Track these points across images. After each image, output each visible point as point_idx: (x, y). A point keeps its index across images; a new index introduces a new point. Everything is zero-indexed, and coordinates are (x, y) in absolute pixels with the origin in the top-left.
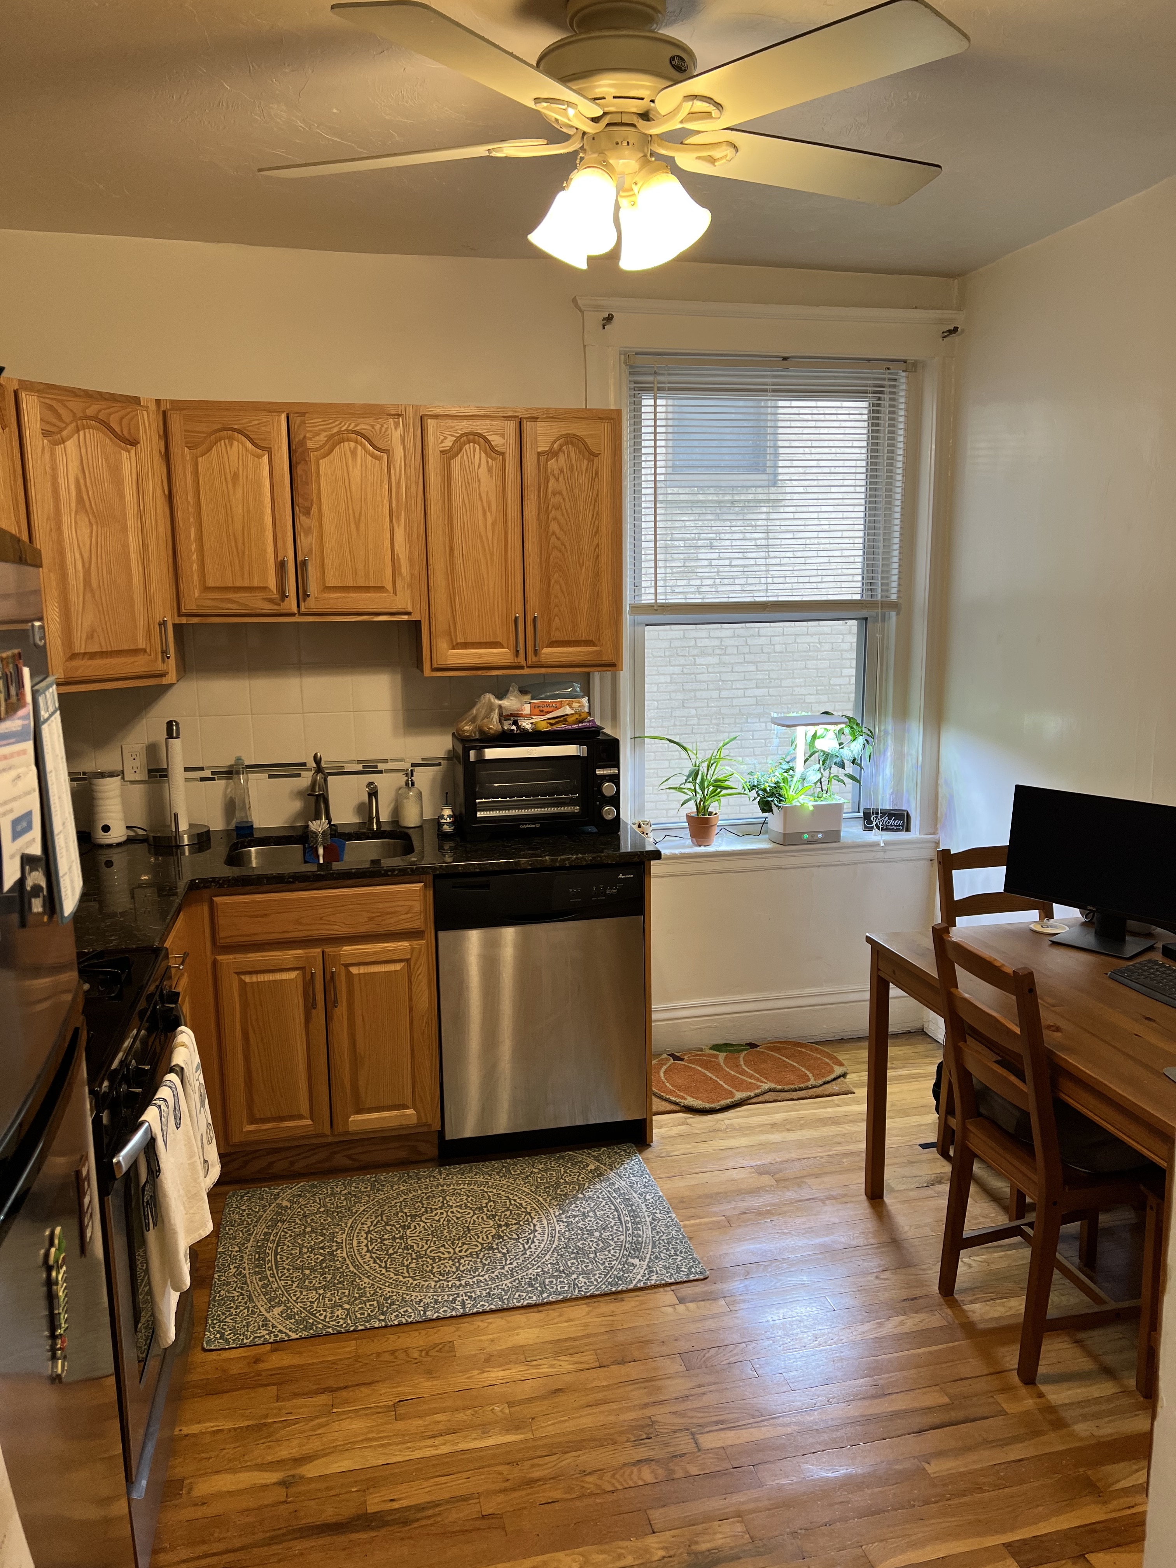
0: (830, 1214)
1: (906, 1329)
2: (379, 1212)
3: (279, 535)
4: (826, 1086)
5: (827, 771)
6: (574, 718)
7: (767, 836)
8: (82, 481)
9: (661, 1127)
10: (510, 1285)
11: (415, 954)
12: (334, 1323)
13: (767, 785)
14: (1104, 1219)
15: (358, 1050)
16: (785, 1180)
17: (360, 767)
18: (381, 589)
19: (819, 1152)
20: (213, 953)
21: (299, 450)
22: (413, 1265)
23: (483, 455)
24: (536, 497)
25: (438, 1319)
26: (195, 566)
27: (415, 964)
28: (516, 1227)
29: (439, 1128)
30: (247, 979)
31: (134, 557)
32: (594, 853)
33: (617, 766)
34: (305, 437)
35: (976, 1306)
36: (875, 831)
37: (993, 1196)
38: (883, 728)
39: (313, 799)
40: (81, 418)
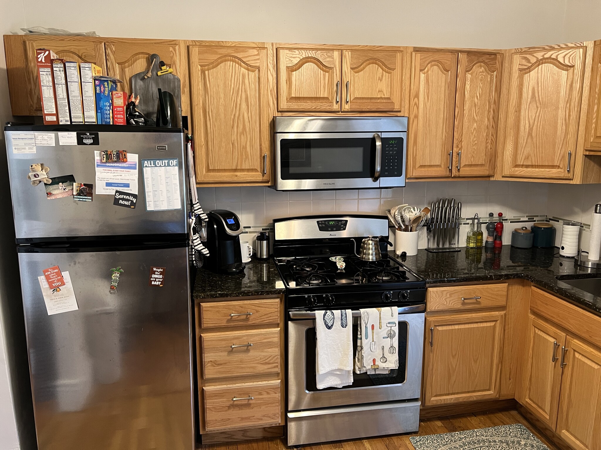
8: (536, 89)
30: (537, 331)
40: (541, 60)
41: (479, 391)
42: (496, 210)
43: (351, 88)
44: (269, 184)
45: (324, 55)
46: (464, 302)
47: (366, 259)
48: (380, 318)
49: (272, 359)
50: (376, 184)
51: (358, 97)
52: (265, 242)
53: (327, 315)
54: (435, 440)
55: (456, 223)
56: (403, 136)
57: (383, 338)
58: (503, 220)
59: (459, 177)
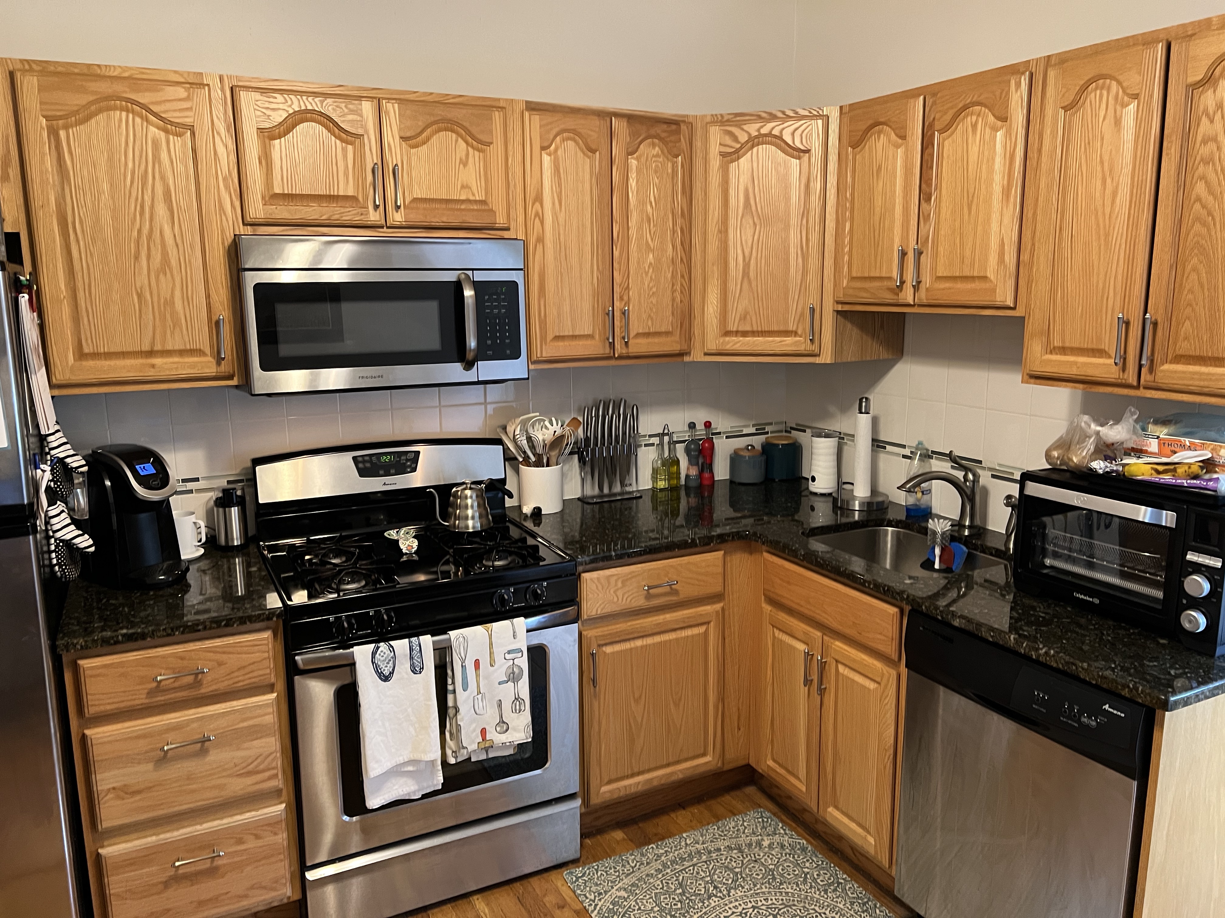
8: (751, 190)
11: (884, 681)
21: (929, 134)
26: (846, 258)
30: (778, 634)
31: (793, 251)
40: (756, 137)
41: (686, 760)
42: (700, 416)
43: (404, 178)
44: (234, 382)
45: (341, 108)
46: (648, 593)
47: (462, 528)
48: (491, 644)
49: (263, 762)
50: (471, 376)
51: (419, 196)
52: (234, 511)
53: (379, 652)
54: (610, 869)
55: (630, 445)
56: (517, 277)
57: (500, 683)
58: (713, 434)
59: (629, 357)
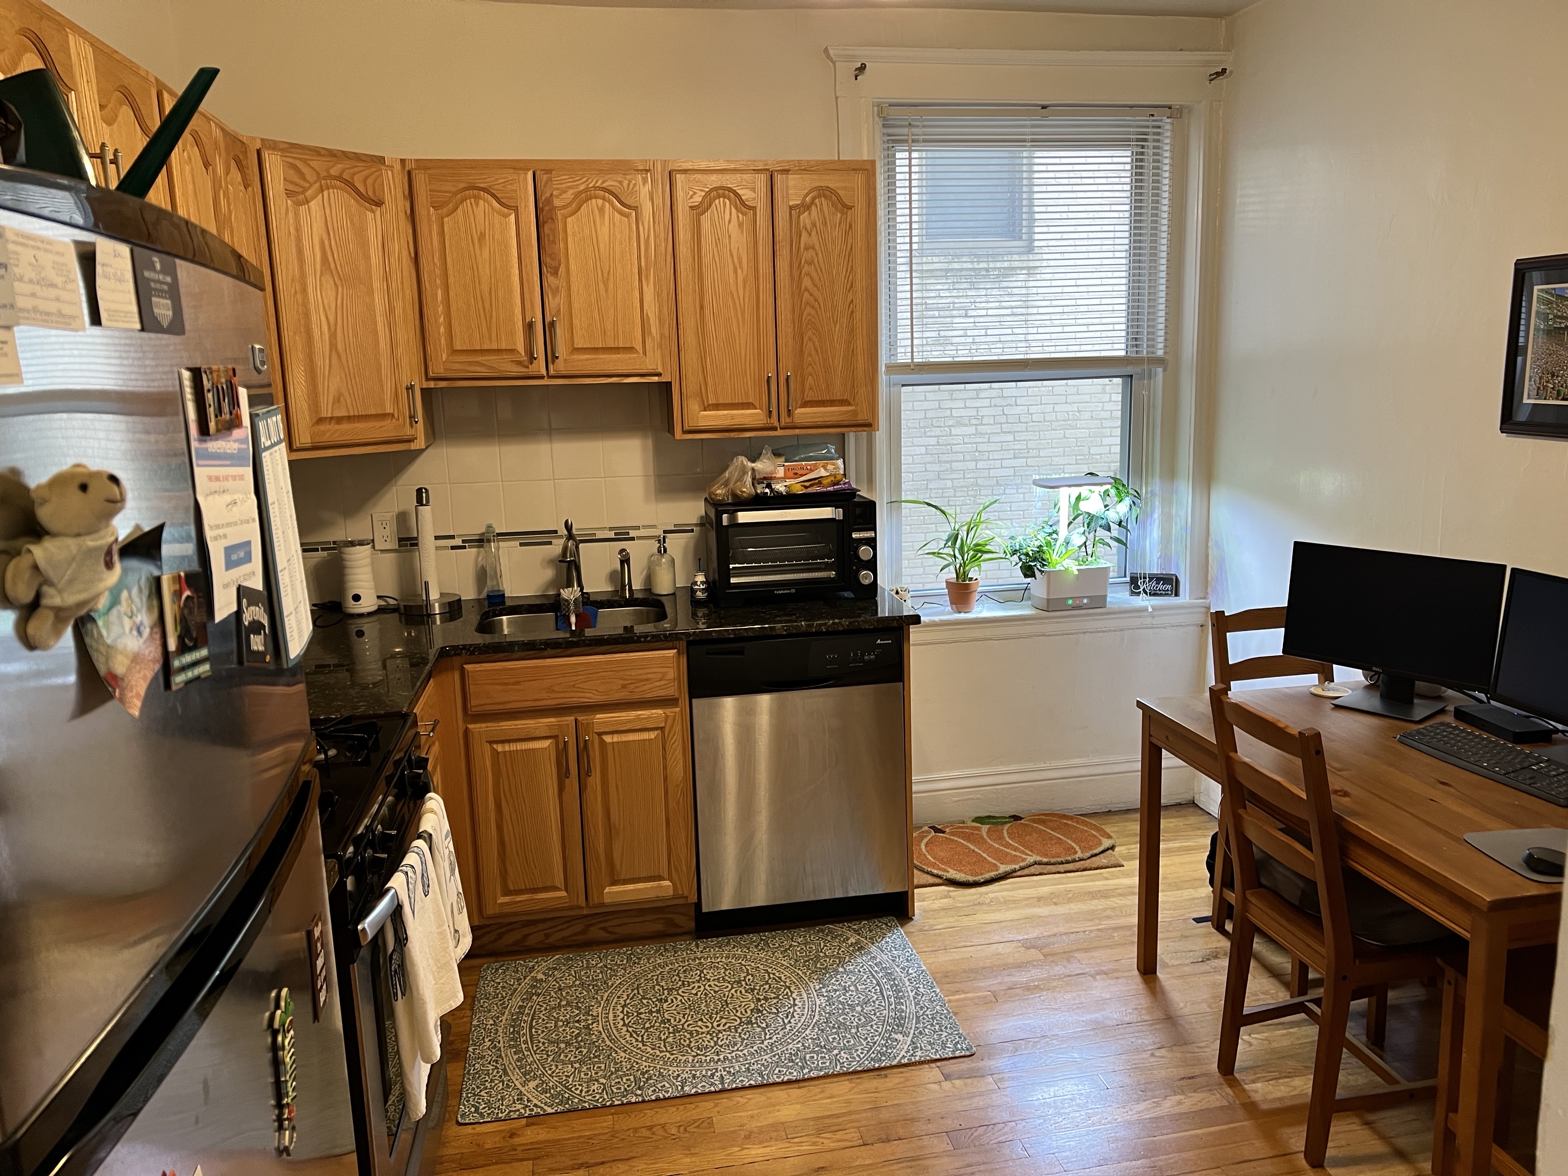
0: (1101, 989)
1: (1183, 1109)
2: (636, 986)
3: (527, 296)
4: (1094, 859)
5: (1092, 535)
6: (829, 480)
7: (1030, 602)
8: (326, 242)
9: (923, 900)
10: (770, 1060)
11: (669, 722)
12: (590, 1097)
13: (1029, 549)
14: (1392, 996)
15: (612, 821)
16: (1053, 955)
17: (612, 535)
18: (631, 349)
19: (1088, 926)
20: (466, 721)
21: (546, 208)
22: (670, 1040)
23: (733, 210)
24: (788, 252)
25: (697, 1094)
26: (442, 329)
27: (670, 732)
28: (775, 1001)
29: (695, 900)
30: (499, 748)
31: (380, 320)
32: (851, 617)
33: (874, 529)
34: (552, 195)
35: (1259, 1085)
36: (1143, 595)
37: (1273, 972)
38: (1149, 489)
39: (565, 565)
40: (325, 177)
